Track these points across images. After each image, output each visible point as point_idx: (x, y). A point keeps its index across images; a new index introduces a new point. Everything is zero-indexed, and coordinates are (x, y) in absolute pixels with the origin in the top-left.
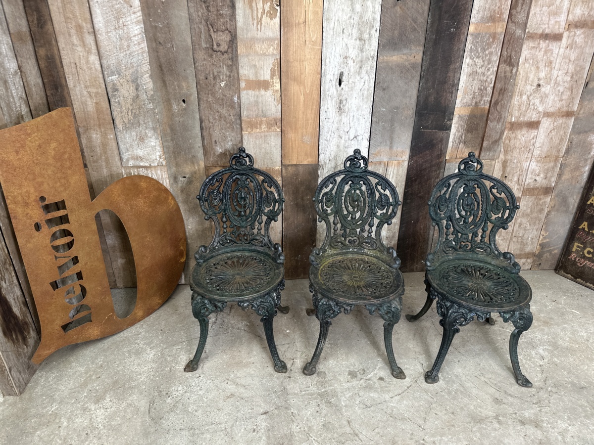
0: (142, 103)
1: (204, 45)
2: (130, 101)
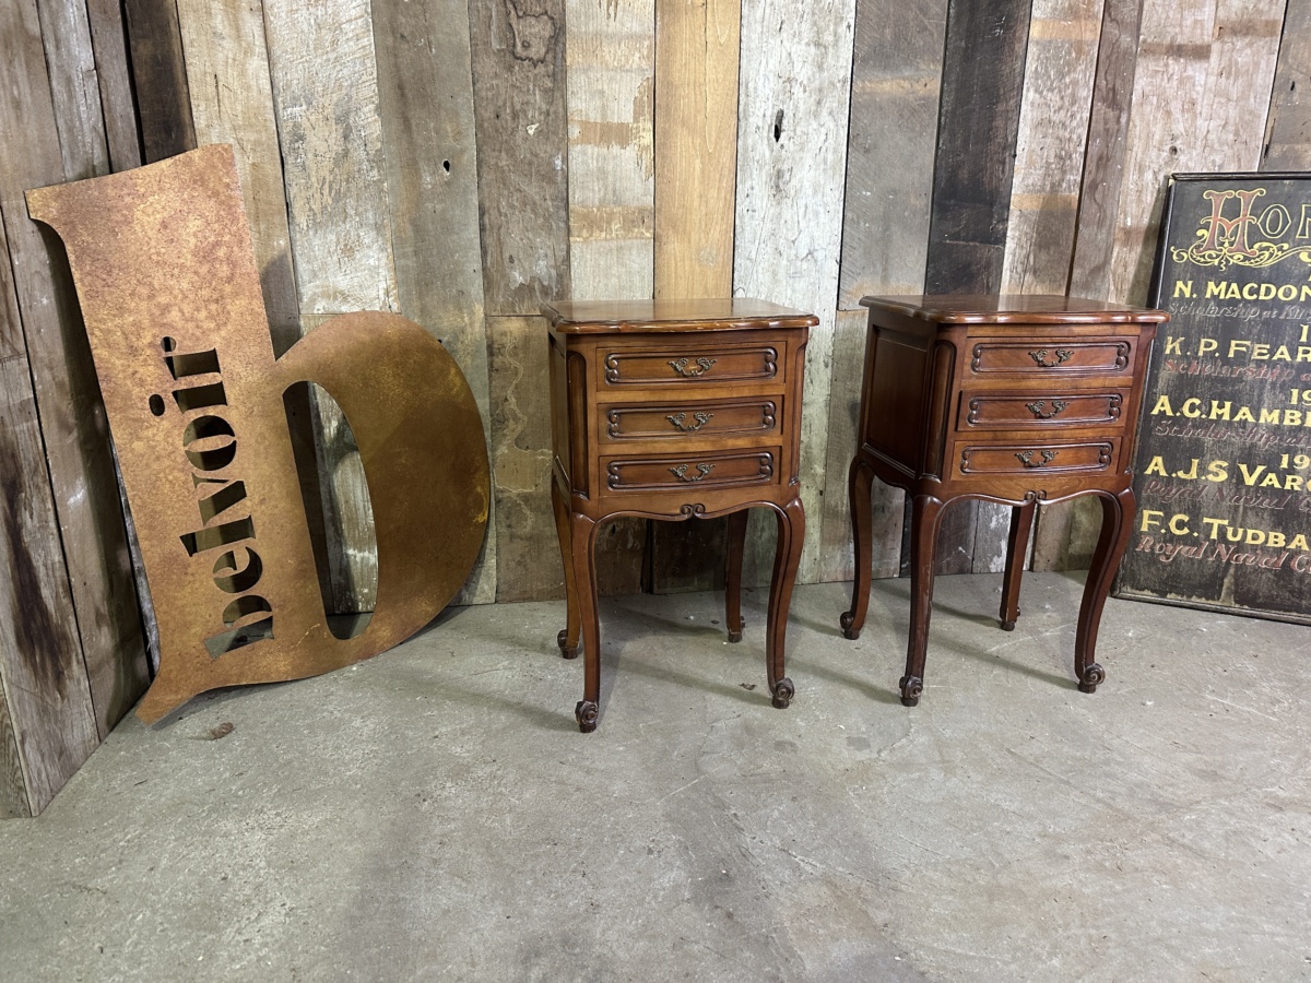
0: (356, 169)
1: (496, 46)
2: (328, 164)
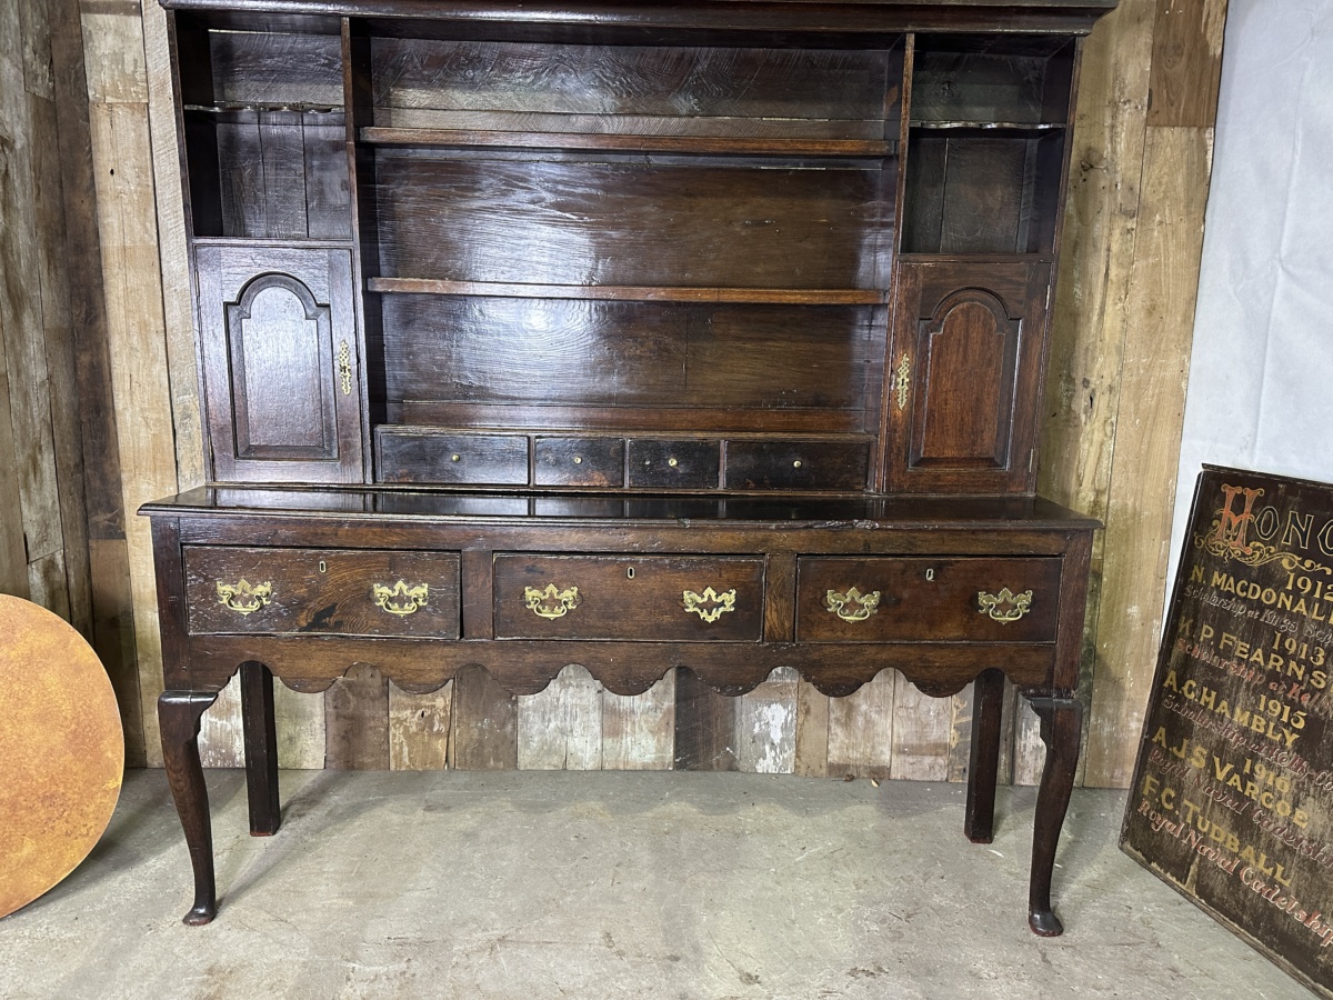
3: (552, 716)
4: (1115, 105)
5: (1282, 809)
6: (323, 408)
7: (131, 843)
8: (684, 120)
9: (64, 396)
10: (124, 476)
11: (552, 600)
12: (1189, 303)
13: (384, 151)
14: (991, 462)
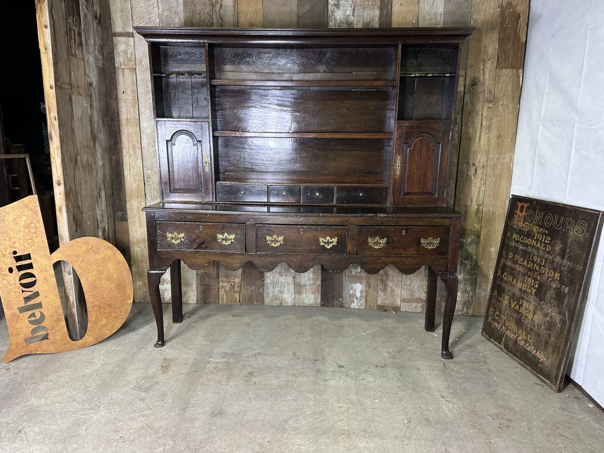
3: (277, 286)
4: (484, 61)
5: (530, 316)
6: (198, 175)
7: (133, 324)
8: (322, 74)
9: (108, 171)
10: (127, 199)
11: (276, 240)
12: (513, 135)
13: (219, 87)
14: (431, 194)
